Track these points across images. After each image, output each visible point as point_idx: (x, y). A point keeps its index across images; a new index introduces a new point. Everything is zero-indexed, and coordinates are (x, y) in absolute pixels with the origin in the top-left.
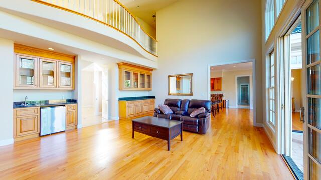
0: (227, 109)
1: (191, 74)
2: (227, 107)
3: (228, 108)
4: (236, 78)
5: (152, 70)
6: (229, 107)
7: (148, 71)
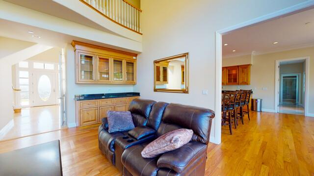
0: (259, 113)
1: (185, 55)
2: (258, 109)
3: (261, 111)
4: (278, 64)
5: (136, 55)
6: (263, 110)
7: (128, 57)
